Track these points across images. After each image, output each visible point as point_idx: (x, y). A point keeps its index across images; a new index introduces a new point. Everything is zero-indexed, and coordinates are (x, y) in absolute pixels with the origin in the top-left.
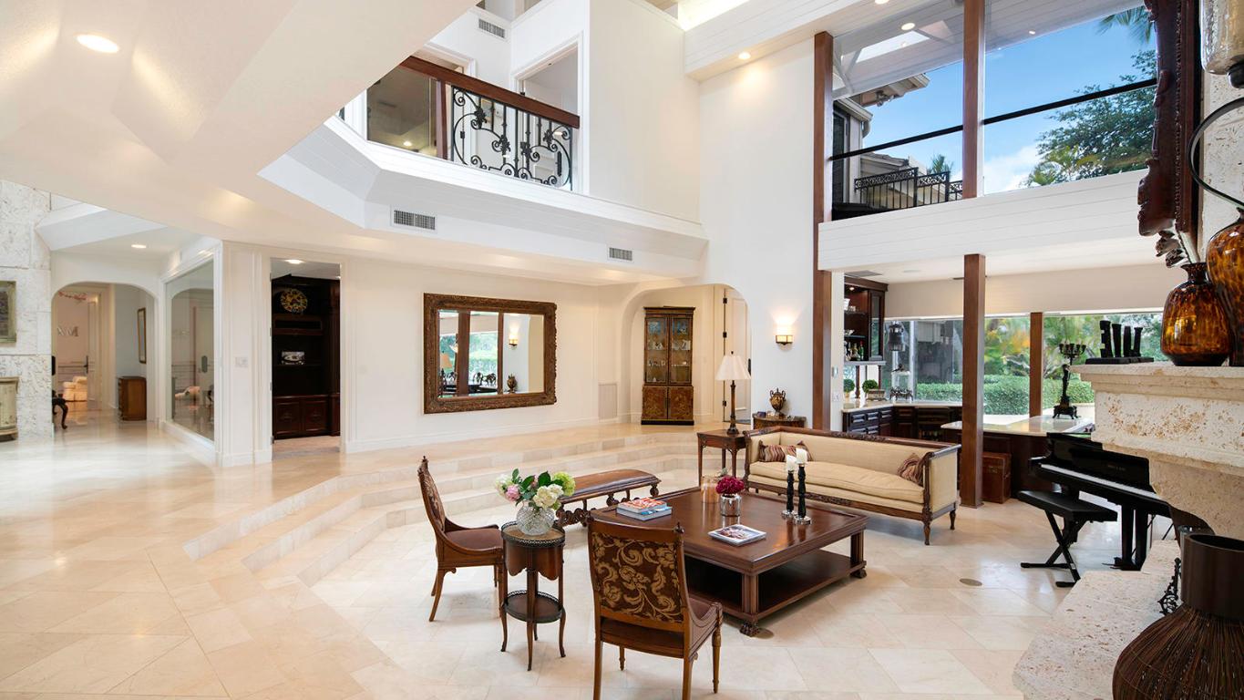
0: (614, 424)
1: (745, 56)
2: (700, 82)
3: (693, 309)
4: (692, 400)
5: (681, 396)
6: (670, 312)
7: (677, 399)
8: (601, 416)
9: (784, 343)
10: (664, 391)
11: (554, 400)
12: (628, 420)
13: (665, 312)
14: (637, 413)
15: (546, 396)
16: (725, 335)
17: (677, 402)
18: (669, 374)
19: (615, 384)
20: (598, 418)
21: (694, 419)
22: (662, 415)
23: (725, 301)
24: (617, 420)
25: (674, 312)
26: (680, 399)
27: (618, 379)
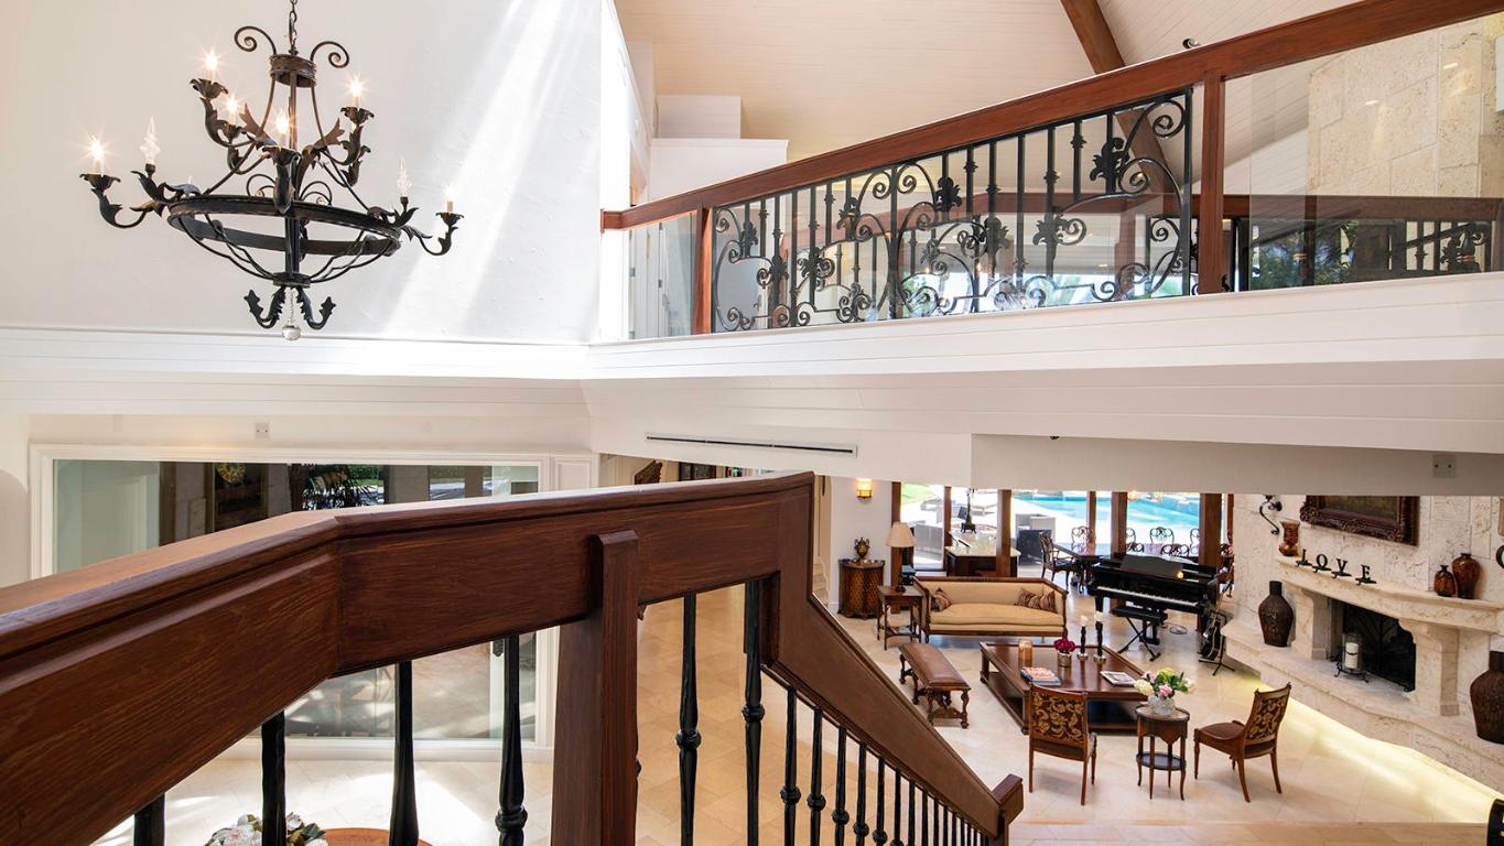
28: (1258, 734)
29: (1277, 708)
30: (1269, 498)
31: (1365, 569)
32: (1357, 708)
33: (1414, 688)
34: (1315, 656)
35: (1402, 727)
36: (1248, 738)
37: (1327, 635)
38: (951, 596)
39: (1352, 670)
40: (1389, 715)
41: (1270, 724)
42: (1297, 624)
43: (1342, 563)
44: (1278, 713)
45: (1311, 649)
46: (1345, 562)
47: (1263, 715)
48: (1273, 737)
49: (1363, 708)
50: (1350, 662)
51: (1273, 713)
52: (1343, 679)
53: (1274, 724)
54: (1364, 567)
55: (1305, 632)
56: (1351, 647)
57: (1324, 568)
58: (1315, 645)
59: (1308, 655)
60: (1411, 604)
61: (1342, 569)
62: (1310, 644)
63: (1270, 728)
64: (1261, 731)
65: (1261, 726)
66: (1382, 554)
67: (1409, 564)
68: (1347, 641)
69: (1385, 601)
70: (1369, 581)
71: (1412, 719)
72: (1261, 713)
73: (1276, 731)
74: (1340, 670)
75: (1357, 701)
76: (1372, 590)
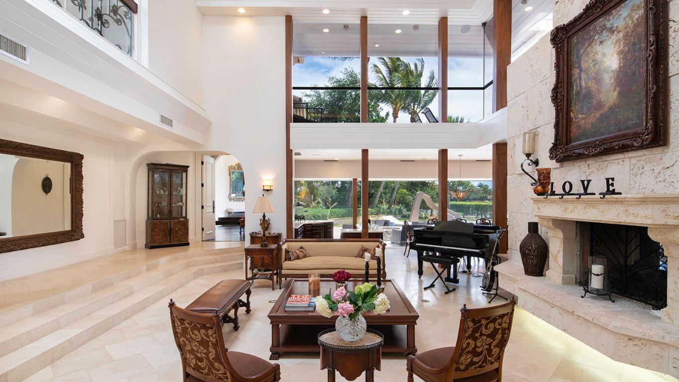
0: (124, 252)
1: (242, 11)
2: (203, 15)
3: (188, 167)
4: (188, 228)
5: (180, 226)
6: (171, 168)
7: (177, 228)
8: (116, 247)
9: (268, 190)
10: (167, 224)
11: (82, 236)
12: (134, 248)
13: (168, 167)
14: (142, 241)
15: (75, 233)
16: (202, 185)
17: (177, 231)
18: (170, 212)
19: (125, 221)
20: (113, 247)
21: (189, 241)
22: (166, 241)
23: (202, 163)
24: (127, 248)
25: (175, 168)
26: (179, 229)
27: (127, 217)
28: (472, 363)
29: (496, 331)
30: (528, 155)
31: (609, 182)
32: (603, 328)
33: (665, 305)
34: (566, 282)
35: (655, 349)
36: (458, 369)
37: (576, 263)
38: (309, 252)
39: (598, 290)
40: (641, 336)
41: (489, 351)
42: (550, 256)
43: (586, 183)
44: (499, 336)
45: (562, 275)
46: (589, 181)
47: (475, 339)
48: (496, 365)
49: (610, 327)
50: (596, 283)
51: (492, 336)
52: (589, 300)
53: (495, 351)
54: (608, 180)
55: (557, 262)
56: (597, 269)
57: (568, 194)
58: (565, 272)
59: (559, 280)
60: (664, 207)
61: (586, 189)
62: (561, 271)
63: (490, 355)
64: (475, 359)
65: (475, 353)
66: (627, 168)
67: (658, 169)
68: (593, 263)
69: (631, 210)
70: (613, 192)
71: (668, 339)
72: (472, 336)
73: (499, 358)
74: (587, 291)
75: (603, 320)
76: (616, 202)
